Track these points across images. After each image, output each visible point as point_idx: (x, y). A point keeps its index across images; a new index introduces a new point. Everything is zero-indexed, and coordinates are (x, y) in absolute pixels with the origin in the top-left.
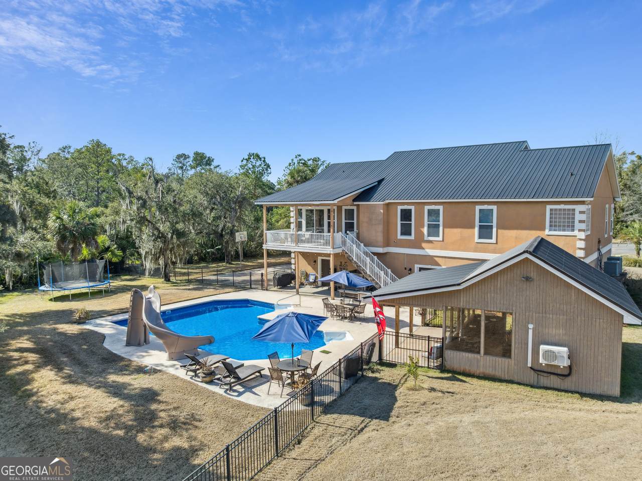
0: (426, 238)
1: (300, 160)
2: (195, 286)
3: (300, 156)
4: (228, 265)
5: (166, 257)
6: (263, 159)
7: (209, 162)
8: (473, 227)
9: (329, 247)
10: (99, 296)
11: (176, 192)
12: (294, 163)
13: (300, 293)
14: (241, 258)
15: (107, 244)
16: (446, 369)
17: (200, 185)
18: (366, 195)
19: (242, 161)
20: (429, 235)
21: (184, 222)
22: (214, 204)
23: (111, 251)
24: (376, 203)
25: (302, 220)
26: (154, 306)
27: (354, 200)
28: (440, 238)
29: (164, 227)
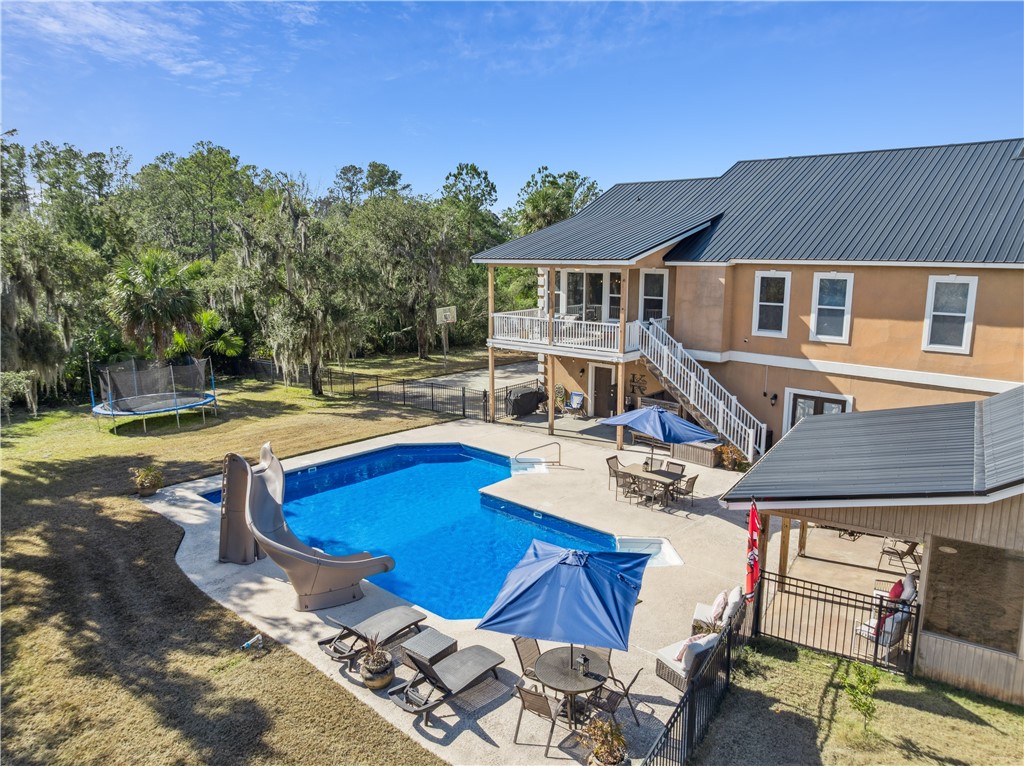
0: (813, 337)
1: (547, 176)
2: (366, 409)
3: (546, 168)
4: (423, 361)
5: (315, 353)
6: (483, 175)
7: (394, 179)
8: (920, 318)
9: (615, 350)
10: (197, 426)
11: (329, 237)
12: (536, 182)
13: (555, 432)
14: (446, 349)
15: (219, 324)
16: (921, 674)
17: (375, 222)
18: (688, 247)
19: (448, 178)
20: (819, 332)
21: (345, 290)
22: (400, 255)
23: (224, 339)
24: (711, 266)
25: (561, 293)
26: (270, 489)
27: (666, 258)
28: (844, 339)
29: (310, 300)
